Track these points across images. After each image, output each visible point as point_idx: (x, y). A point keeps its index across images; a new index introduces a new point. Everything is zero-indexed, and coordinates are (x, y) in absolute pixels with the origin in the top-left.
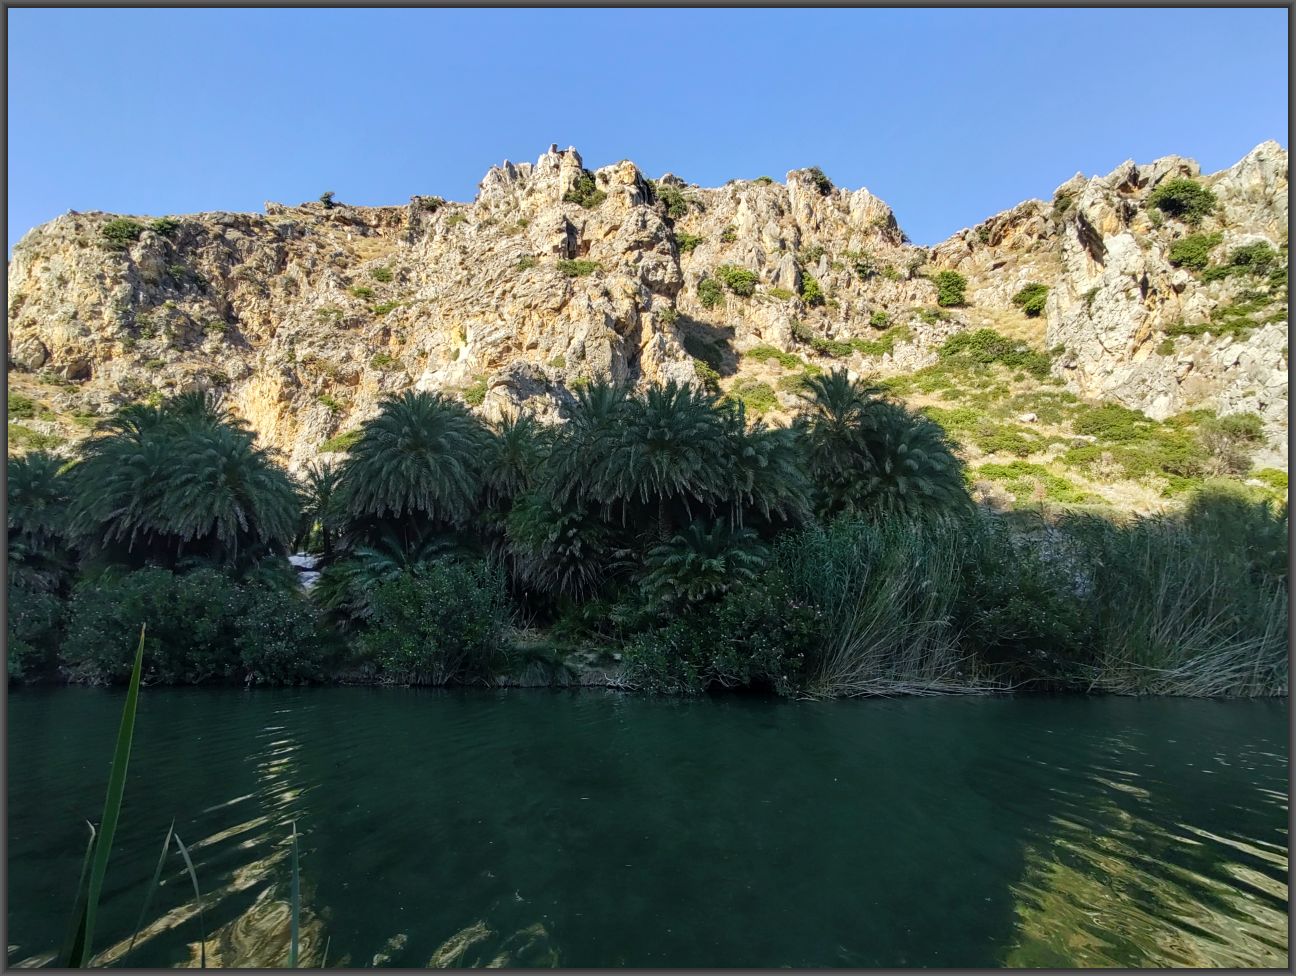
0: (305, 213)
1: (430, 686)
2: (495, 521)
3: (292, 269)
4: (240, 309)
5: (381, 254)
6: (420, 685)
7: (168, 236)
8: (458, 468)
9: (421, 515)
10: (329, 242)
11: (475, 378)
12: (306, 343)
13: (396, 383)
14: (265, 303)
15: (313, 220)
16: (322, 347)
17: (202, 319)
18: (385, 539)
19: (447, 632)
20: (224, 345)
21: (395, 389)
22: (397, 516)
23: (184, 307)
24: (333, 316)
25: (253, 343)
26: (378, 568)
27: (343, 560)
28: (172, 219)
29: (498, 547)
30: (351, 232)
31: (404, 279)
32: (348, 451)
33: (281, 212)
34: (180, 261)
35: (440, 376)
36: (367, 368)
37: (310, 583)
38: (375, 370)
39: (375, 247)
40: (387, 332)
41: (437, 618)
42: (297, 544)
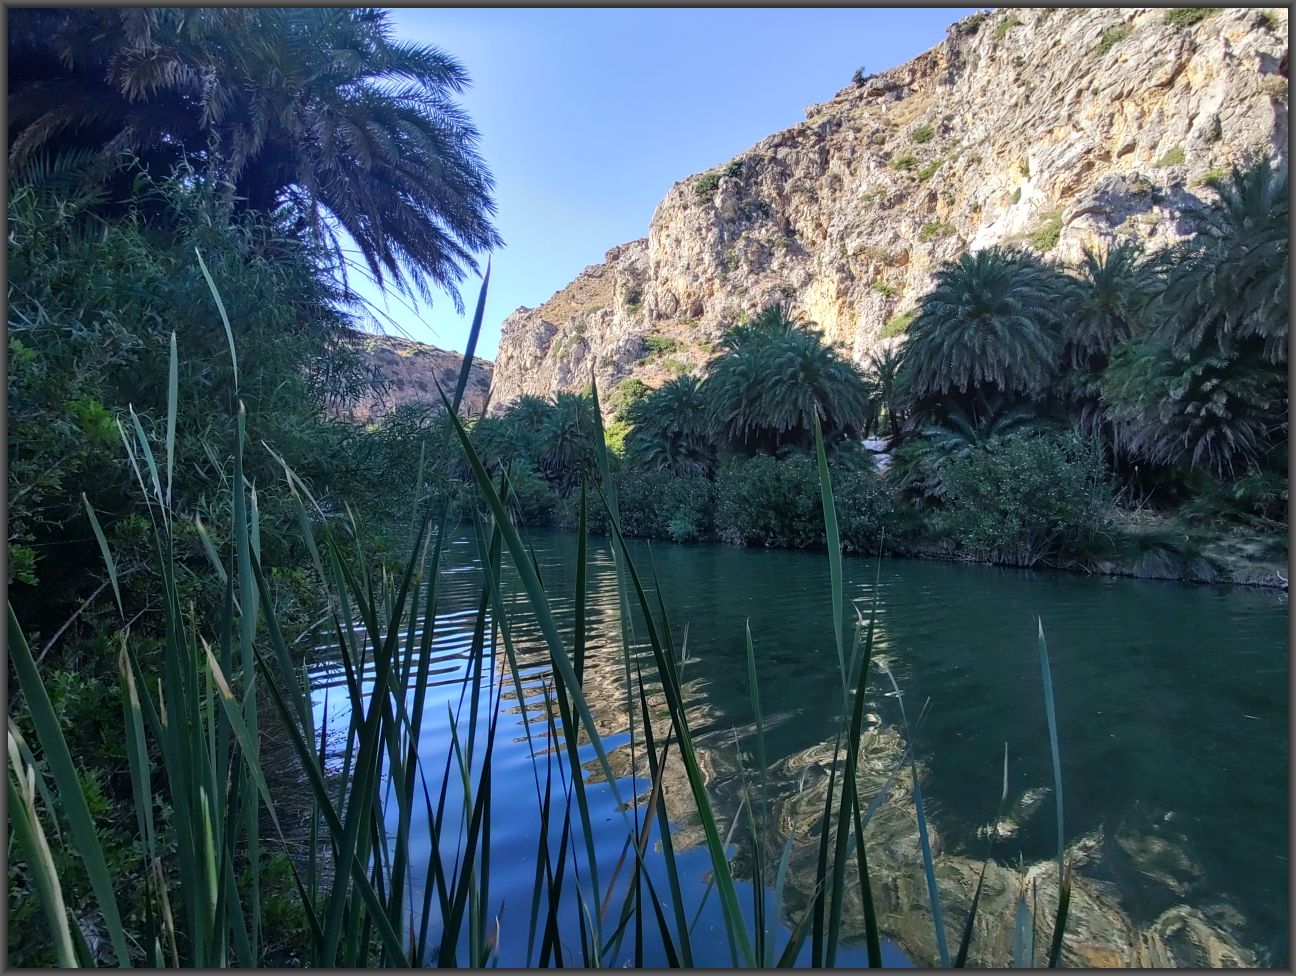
0: (840, 103)
1: (1016, 566)
2: (1085, 384)
3: (835, 166)
4: (796, 222)
5: (919, 112)
6: (1004, 565)
7: (736, 176)
8: (1031, 328)
9: (990, 387)
10: (864, 122)
11: (1043, 217)
12: (855, 235)
13: (948, 250)
14: (815, 208)
15: (848, 106)
16: (870, 234)
17: (769, 241)
18: (952, 416)
19: (1031, 511)
20: (788, 258)
21: (947, 257)
22: (963, 391)
23: (755, 235)
24: (877, 199)
25: (809, 250)
26: (947, 446)
27: (912, 441)
28: (737, 159)
29: (1091, 414)
30: (884, 102)
31: (947, 129)
32: (906, 332)
33: (819, 112)
34: (748, 195)
35: (999, 228)
36: (916, 243)
37: (882, 464)
38: (925, 242)
39: (912, 107)
40: (933, 197)
41: (1019, 496)
42: (867, 429)
